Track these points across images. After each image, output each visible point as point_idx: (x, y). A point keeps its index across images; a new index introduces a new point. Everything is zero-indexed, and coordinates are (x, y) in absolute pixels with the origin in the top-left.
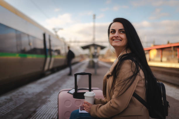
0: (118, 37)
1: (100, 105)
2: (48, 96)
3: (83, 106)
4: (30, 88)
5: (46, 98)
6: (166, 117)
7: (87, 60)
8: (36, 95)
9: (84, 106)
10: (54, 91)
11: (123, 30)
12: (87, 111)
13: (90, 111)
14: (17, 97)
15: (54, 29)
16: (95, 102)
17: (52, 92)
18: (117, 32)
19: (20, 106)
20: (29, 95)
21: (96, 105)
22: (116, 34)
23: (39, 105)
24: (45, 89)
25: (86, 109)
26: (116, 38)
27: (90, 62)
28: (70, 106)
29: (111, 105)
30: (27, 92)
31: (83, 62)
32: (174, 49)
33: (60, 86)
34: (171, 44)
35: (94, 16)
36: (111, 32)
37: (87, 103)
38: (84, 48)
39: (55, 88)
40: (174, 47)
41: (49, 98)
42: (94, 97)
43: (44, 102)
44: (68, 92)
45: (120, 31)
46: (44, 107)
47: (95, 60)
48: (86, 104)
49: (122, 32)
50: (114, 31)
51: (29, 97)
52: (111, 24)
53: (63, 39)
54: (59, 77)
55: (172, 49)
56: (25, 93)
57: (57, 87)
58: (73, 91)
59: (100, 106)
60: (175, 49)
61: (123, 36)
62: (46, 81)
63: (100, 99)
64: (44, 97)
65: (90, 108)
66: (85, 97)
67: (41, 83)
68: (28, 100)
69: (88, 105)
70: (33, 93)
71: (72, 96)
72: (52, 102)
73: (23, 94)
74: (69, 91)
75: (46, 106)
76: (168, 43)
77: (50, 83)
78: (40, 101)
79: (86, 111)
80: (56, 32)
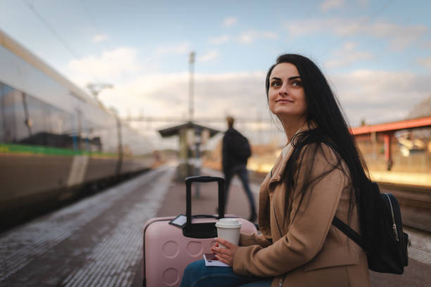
0: (286, 94)
1: (255, 247)
2: (86, 250)
3: (213, 250)
4: (37, 230)
5: (84, 254)
6: (405, 268)
7: (173, 165)
8: (55, 247)
9: (215, 252)
10: (100, 237)
11: (299, 79)
12: (226, 261)
13: (232, 260)
14: (7, 254)
15: (90, 86)
16: (242, 241)
17: (94, 239)
18: (285, 83)
19: (18, 272)
20: (37, 247)
21: (245, 249)
22: (283, 89)
23: (67, 270)
24: (76, 232)
25: (221, 257)
26: (283, 96)
27: (179, 168)
28: (176, 255)
29: (289, 245)
30: (30, 241)
31: (161, 168)
32: (377, 139)
33: (113, 226)
34: (370, 126)
35: (192, 56)
36: (273, 84)
37: (224, 244)
38: (166, 133)
39: (101, 231)
40: (378, 133)
41: (90, 253)
42: (239, 229)
43: (79, 263)
44: (170, 223)
45: (292, 80)
46: (80, 274)
47: (196, 163)
48: (220, 246)
49: (295, 84)
50: (278, 82)
51: (37, 252)
52: (273, 67)
53: (113, 110)
54: (107, 205)
55: (373, 137)
56: (23, 243)
57: (106, 228)
58: (182, 220)
59: (257, 250)
60: (381, 137)
61: (297, 93)
62: (75, 215)
63: (252, 234)
64: (77, 252)
65: (233, 255)
66: (218, 229)
67: (61, 220)
68: (36, 260)
69: (228, 248)
70: (47, 243)
71: (180, 231)
72: (98, 263)
73: (21, 246)
74: (172, 220)
75: (86, 271)
76: (363, 124)
77: (86, 218)
78: (68, 261)
79: (224, 262)
80: (96, 93)
